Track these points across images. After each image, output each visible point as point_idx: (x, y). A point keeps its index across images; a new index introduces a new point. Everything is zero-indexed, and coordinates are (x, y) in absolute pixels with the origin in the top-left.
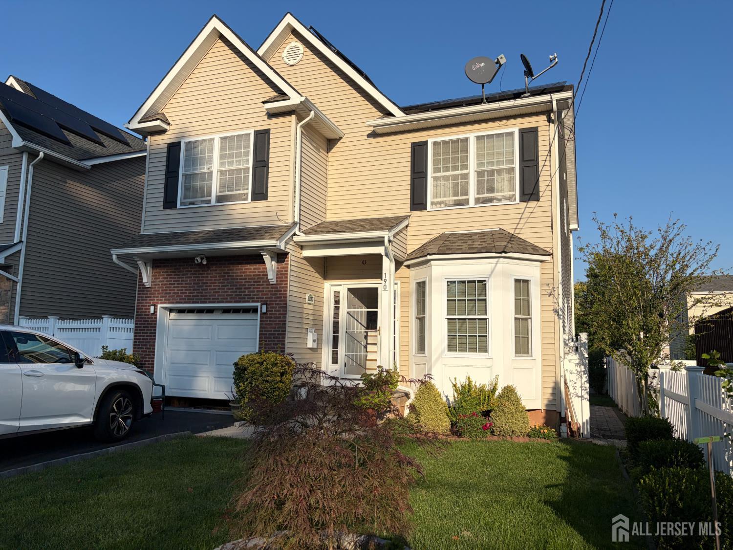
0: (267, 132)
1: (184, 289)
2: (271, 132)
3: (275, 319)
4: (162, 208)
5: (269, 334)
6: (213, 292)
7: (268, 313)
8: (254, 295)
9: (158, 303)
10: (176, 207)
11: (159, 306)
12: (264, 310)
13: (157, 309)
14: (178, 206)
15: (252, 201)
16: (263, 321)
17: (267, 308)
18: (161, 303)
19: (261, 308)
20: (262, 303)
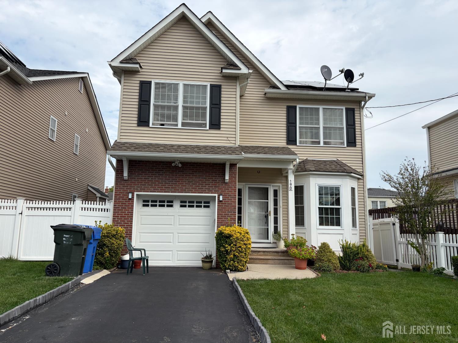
0: (219, 87)
1: (157, 182)
2: (222, 87)
3: (228, 205)
4: (136, 125)
5: (224, 214)
6: (181, 186)
7: (223, 201)
8: (213, 189)
9: (134, 191)
10: (149, 126)
11: (135, 193)
12: (221, 199)
13: (134, 195)
14: (151, 125)
15: (209, 129)
16: (220, 206)
17: (223, 197)
18: (137, 191)
19: (219, 197)
20: (219, 194)
